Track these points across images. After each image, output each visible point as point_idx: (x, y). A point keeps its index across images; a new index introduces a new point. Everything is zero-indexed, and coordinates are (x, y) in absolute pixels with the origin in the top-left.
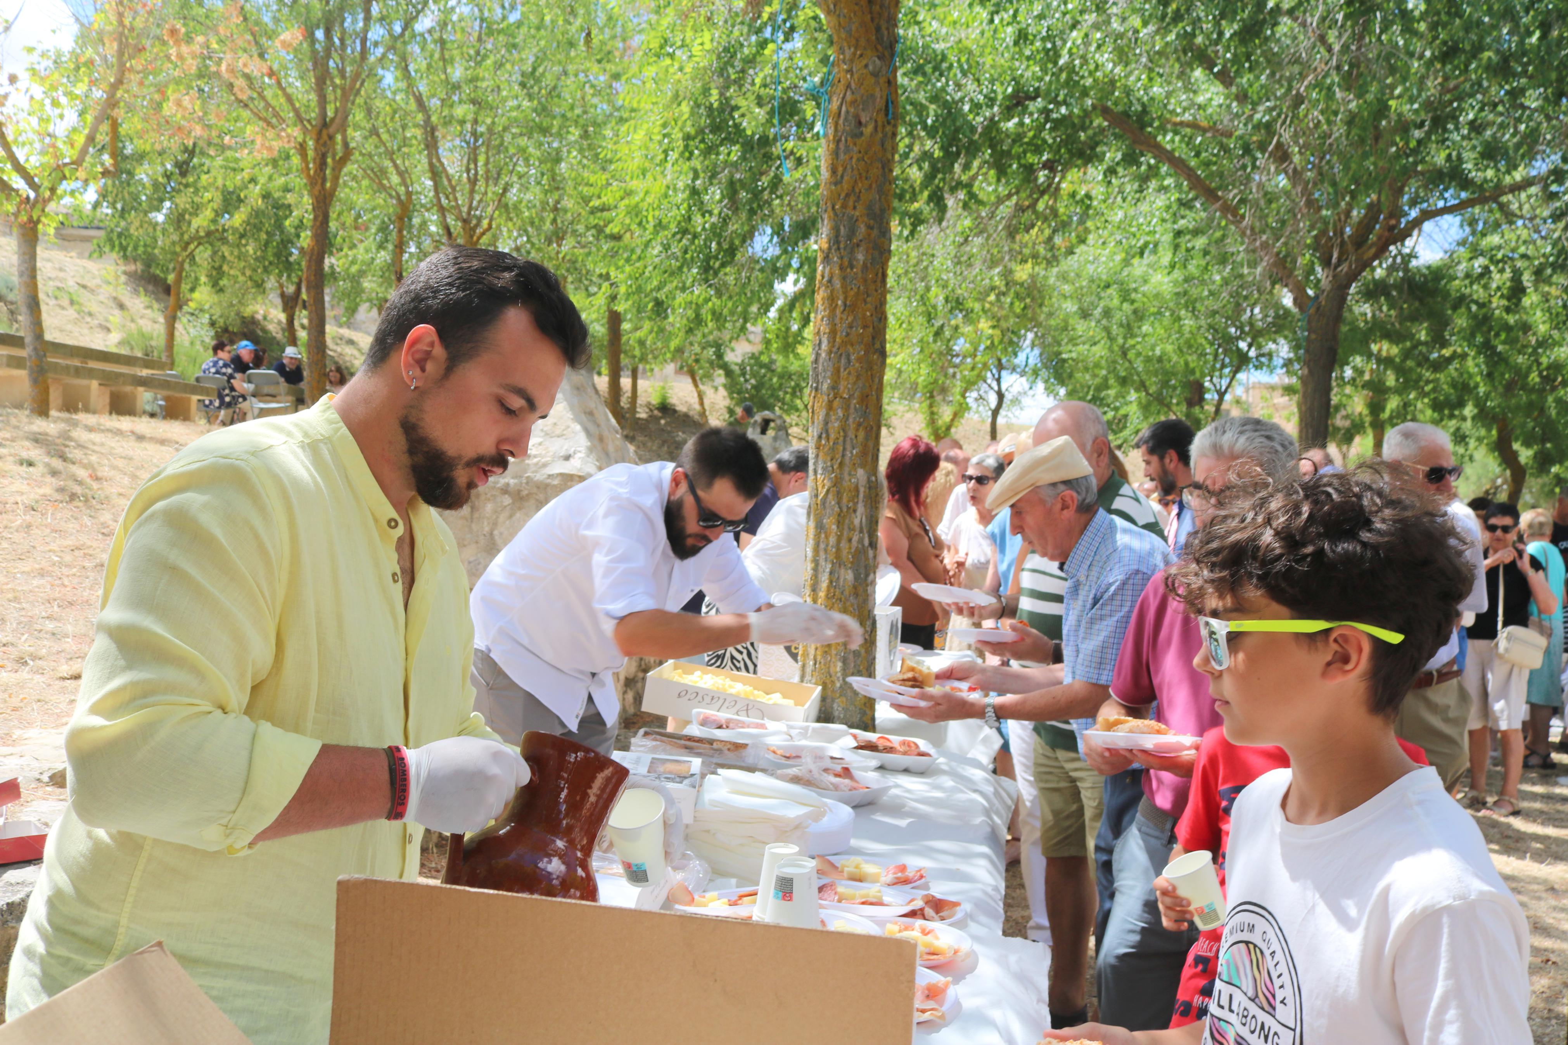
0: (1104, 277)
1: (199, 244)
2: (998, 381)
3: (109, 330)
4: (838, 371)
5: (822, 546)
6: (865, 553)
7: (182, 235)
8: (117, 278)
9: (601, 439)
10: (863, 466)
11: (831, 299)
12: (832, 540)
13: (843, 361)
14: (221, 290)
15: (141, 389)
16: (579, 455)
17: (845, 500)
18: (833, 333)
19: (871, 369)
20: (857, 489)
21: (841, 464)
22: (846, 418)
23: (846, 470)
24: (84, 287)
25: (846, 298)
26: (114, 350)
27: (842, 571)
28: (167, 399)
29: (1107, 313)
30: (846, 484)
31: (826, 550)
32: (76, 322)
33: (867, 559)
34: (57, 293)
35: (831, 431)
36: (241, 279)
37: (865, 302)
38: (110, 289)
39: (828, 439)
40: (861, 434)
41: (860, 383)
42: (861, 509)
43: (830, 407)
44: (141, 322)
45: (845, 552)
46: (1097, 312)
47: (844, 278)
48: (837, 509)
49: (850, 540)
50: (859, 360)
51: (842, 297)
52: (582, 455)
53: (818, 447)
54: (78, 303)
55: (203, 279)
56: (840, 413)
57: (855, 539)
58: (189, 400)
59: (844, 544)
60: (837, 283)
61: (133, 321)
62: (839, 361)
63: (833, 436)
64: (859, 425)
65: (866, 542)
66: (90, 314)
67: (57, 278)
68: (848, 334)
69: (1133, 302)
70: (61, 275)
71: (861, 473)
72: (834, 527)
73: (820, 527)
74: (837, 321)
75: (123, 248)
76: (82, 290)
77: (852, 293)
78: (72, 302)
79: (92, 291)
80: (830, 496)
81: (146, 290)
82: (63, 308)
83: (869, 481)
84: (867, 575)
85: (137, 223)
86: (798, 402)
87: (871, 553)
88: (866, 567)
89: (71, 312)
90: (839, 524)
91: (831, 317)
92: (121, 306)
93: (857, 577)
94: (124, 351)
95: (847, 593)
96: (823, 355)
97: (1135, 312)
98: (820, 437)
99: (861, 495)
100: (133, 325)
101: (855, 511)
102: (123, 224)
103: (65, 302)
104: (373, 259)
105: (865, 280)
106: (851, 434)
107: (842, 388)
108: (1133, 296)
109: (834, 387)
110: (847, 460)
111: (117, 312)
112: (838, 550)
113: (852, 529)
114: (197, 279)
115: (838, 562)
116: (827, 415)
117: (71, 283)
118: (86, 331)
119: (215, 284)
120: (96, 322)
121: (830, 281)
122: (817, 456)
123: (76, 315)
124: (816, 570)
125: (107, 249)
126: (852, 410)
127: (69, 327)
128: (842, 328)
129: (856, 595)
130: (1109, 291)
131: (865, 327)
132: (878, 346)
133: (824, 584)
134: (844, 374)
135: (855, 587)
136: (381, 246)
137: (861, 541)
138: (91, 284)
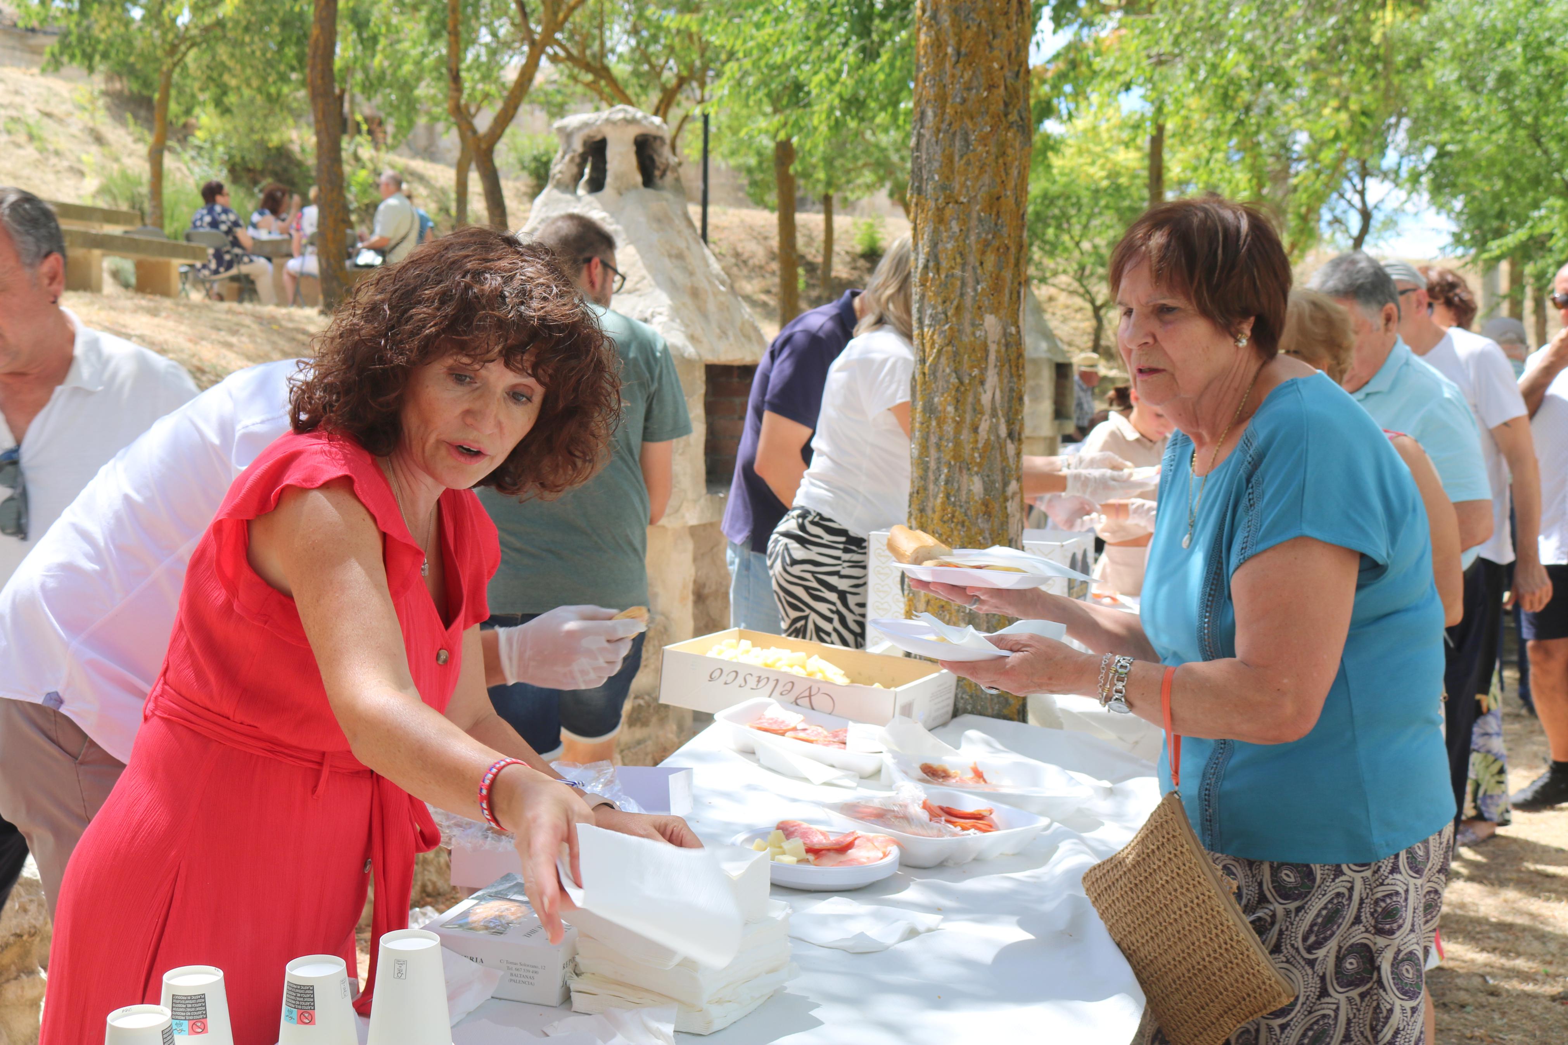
0: (1500, 25)
1: (193, 45)
2: (1362, 193)
3: (81, 174)
4: (951, 160)
5: (933, 439)
6: (1002, 448)
7: (165, 34)
8: (93, 101)
9: (695, 293)
10: (995, 311)
11: (938, 44)
12: (949, 428)
13: (958, 143)
14: (225, 111)
15: (97, 252)
16: (658, 319)
17: (966, 366)
18: (941, 100)
19: (1004, 154)
20: (986, 350)
21: (958, 308)
22: (965, 233)
23: (967, 317)
24: (48, 115)
25: (960, 42)
26: (88, 202)
27: (965, 477)
28: (139, 265)
29: (1506, 79)
30: (966, 339)
31: (938, 447)
32: (36, 164)
33: (1004, 458)
34: (11, 126)
35: (942, 257)
36: (247, 92)
37: (991, 47)
38: (86, 116)
39: (938, 270)
40: (991, 260)
41: (986, 179)
42: (992, 378)
43: (940, 218)
44: (128, 161)
45: (968, 447)
46: (1491, 81)
47: (956, 11)
48: (954, 380)
49: (975, 429)
50: (983, 140)
51: (952, 42)
52: (663, 319)
53: (923, 284)
54: (40, 139)
55: (201, 97)
56: (955, 227)
57: (984, 427)
58: (168, 265)
59: (965, 435)
60: (946, 20)
61: (117, 160)
62: (952, 144)
63: (944, 264)
64: (987, 244)
65: (1003, 431)
66: (57, 153)
67: (11, 105)
68: (964, 101)
69: (1548, 60)
70: (18, 100)
71: (991, 322)
72: (950, 409)
73: (930, 409)
74: (947, 80)
75: (88, 57)
76: (46, 121)
77: (969, 34)
78: (31, 138)
79: (61, 121)
80: (943, 360)
81: (136, 117)
82: (18, 146)
83: (1005, 334)
84: (1006, 484)
85: (103, 22)
86: (1066, 238)
87: (1011, 448)
88: (1003, 470)
89: (30, 152)
90: (958, 403)
91: (937, 77)
92: (99, 139)
93: (988, 488)
94: (102, 203)
95: (972, 512)
96: (928, 136)
97: (1549, 75)
98: (926, 267)
99: (992, 357)
100: (115, 166)
101: (982, 383)
102: (85, 23)
103: (22, 138)
104: (424, 55)
105: (991, 13)
106: (973, 260)
107: (957, 186)
108: (1548, 51)
109: (944, 188)
110: (968, 301)
111: (94, 149)
112: (958, 444)
113: (977, 410)
114: (193, 96)
115: (961, 464)
116: (936, 231)
117: (31, 112)
118: (50, 177)
119: (218, 103)
120: (65, 164)
121: (934, 17)
122: (923, 297)
123: (36, 155)
124: (924, 478)
125: (65, 59)
126: (974, 222)
127: (26, 172)
128: (955, 90)
129: (988, 514)
130: (1509, 46)
131: (991, 87)
132: (1013, 117)
133: (939, 501)
134: (959, 164)
135: (986, 504)
136: (434, 36)
137: (994, 429)
138: (59, 110)
